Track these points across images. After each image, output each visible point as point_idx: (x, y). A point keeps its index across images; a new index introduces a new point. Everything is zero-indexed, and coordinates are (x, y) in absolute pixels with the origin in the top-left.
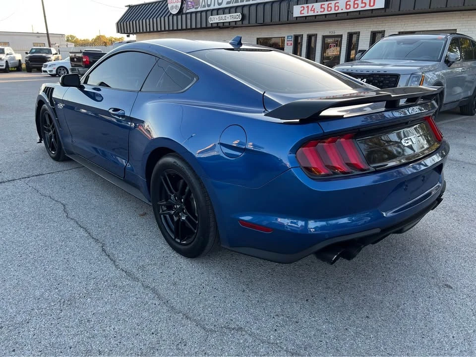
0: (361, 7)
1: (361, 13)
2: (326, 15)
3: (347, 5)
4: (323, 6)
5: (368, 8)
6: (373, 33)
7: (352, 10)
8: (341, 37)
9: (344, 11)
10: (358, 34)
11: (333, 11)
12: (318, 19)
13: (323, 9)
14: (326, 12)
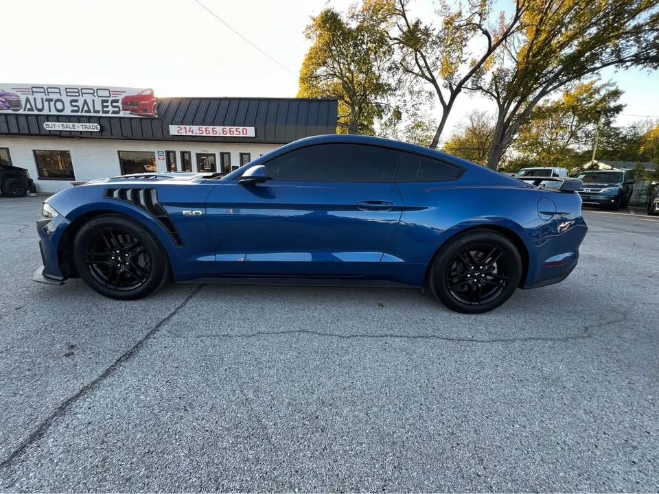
0: (237, 134)
1: (235, 139)
2: (204, 136)
3: (223, 131)
4: (201, 129)
5: (241, 135)
6: (242, 155)
7: (228, 135)
8: (214, 155)
9: (222, 135)
10: (229, 154)
11: (211, 134)
12: (196, 139)
13: (201, 132)
14: (205, 134)
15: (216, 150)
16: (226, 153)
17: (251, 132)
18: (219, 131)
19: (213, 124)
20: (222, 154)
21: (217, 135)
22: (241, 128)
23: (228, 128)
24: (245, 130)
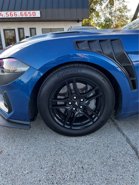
0: (29, 16)
1: (28, 19)
2: (9, 18)
3: (21, 14)
4: (7, 13)
5: (32, 16)
6: (31, 29)
7: (24, 16)
8: (14, 30)
9: (20, 17)
10: (23, 29)
11: (14, 17)
12: (4, 20)
13: (7, 15)
14: (10, 17)
15: (15, 26)
16: (21, 28)
17: (38, 14)
18: (19, 14)
19: (14, 10)
20: (19, 29)
21: (18, 17)
22: (32, 12)
23: (24, 12)
24: (34, 13)
